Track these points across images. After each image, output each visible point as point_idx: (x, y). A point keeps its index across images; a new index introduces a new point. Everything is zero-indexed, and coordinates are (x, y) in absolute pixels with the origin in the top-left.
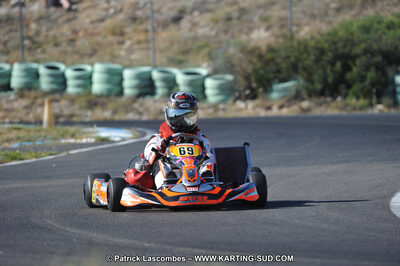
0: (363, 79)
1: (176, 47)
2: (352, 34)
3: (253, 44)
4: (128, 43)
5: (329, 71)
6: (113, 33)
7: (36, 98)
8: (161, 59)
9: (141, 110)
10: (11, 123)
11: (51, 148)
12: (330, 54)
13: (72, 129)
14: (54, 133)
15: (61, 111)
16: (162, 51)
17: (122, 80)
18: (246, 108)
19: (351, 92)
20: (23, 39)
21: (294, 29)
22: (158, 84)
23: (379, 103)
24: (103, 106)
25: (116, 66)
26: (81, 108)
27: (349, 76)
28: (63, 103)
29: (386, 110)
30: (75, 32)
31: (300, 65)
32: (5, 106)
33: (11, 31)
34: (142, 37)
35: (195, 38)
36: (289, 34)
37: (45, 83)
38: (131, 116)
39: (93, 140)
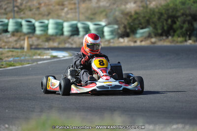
0: (182, 28)
1: (89, 12)
2: (176, 5)
3: (128, 10)
4: (66, 9)
5: (165, 24)
6: (59, 5)
7: (20, 36)
8: (82, 17)
9: (72, 42)
10: (8, 48)
11: (28, 61)
12: (166, 16)
13: (39, 52)
14: (30, 53)
15: (33, 43)
16: (82, 13)
17: (63, 28)
18: (124, 41)
19: (176, 34)
20: (14, 7)
21: (148, 3)
22: (81, 30)
23: (190, 39)
24: (54, 40)
25: (60, 21)
26: (43, 41)
27: (175, 26)
28: (34, 39)
29: (193, 43)
30: (40, 4)
31: (151, 21)
32: (6, 40)
33: (8, 3)
34: (73, 6)
35: (99, 7)
36: (145, 6)
37: (25, 29)
38: (67, 45)
39: (49, 57)
